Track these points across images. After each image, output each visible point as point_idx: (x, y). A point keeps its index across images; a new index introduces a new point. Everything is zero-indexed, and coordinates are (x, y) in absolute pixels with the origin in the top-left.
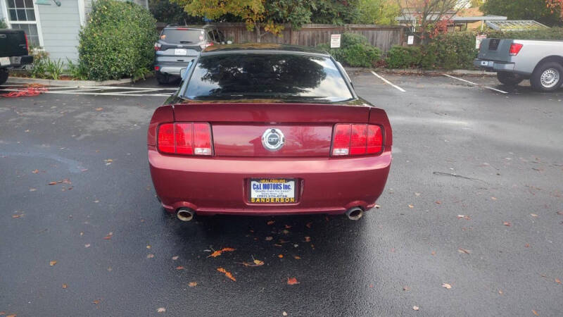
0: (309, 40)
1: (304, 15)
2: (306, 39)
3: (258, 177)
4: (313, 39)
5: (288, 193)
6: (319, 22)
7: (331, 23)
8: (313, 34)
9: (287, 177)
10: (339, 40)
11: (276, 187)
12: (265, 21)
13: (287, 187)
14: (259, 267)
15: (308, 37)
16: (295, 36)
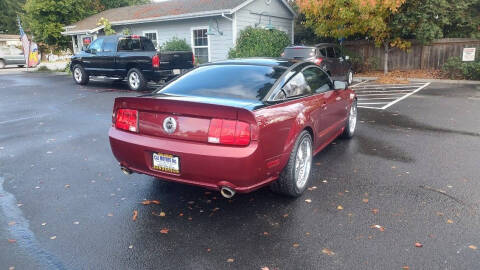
0: (442, 54)
1: (428, 30)
2: (439, 53)
3: (157, 151)
4: (447, 53)
5: (174, 165)
6: (454, 37)
7: (469, 37)
8: (448, 49)
9: (174, 154)
10: (473, 54)
11: (168, 160)
12: (392, 38)
13: (174, 161)
14: (163, 218)
15: (442, 51)
16: (427, 51)
